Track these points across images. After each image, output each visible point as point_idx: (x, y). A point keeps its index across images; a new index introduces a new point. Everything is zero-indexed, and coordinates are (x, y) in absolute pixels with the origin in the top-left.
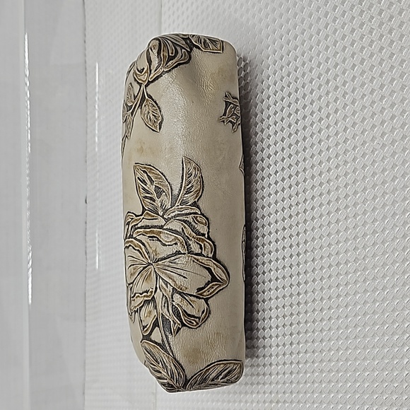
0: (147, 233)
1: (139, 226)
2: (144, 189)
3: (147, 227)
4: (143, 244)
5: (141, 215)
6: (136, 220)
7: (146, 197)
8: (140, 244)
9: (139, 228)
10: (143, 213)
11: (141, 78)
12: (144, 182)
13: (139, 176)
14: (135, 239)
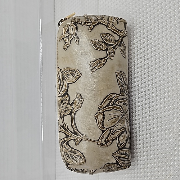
0: (122, 101)
1: (119, 99)
2: (121, 82)
3: (122, 99)
4: (121, 107)
5: (120, 94)
6: (118, 96)
7: (122, 86)
8: (120, 107)
9: (119, 100)
10: (120, 93)
11: (121, 34)
12: (121, 79)
13: (119, 76)
14: (117, 105)
